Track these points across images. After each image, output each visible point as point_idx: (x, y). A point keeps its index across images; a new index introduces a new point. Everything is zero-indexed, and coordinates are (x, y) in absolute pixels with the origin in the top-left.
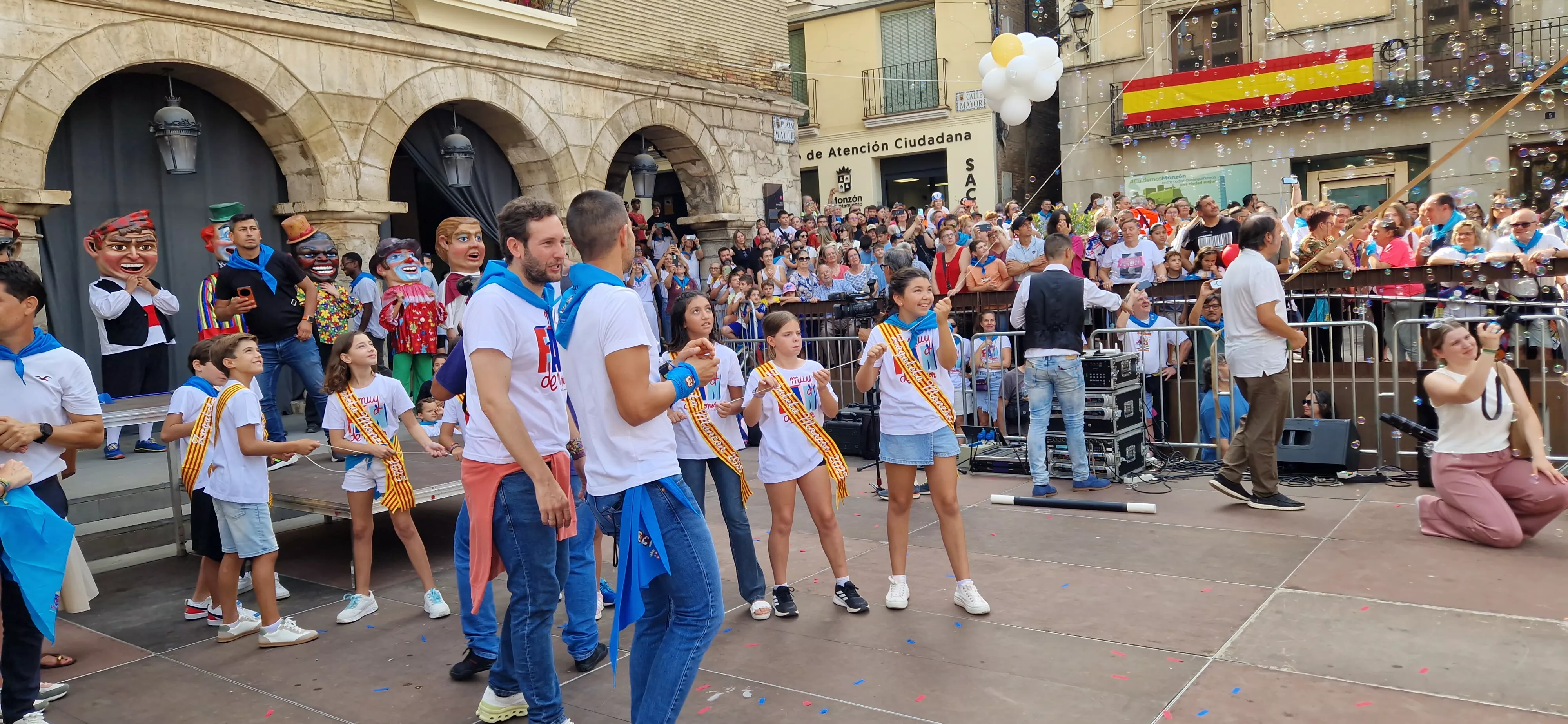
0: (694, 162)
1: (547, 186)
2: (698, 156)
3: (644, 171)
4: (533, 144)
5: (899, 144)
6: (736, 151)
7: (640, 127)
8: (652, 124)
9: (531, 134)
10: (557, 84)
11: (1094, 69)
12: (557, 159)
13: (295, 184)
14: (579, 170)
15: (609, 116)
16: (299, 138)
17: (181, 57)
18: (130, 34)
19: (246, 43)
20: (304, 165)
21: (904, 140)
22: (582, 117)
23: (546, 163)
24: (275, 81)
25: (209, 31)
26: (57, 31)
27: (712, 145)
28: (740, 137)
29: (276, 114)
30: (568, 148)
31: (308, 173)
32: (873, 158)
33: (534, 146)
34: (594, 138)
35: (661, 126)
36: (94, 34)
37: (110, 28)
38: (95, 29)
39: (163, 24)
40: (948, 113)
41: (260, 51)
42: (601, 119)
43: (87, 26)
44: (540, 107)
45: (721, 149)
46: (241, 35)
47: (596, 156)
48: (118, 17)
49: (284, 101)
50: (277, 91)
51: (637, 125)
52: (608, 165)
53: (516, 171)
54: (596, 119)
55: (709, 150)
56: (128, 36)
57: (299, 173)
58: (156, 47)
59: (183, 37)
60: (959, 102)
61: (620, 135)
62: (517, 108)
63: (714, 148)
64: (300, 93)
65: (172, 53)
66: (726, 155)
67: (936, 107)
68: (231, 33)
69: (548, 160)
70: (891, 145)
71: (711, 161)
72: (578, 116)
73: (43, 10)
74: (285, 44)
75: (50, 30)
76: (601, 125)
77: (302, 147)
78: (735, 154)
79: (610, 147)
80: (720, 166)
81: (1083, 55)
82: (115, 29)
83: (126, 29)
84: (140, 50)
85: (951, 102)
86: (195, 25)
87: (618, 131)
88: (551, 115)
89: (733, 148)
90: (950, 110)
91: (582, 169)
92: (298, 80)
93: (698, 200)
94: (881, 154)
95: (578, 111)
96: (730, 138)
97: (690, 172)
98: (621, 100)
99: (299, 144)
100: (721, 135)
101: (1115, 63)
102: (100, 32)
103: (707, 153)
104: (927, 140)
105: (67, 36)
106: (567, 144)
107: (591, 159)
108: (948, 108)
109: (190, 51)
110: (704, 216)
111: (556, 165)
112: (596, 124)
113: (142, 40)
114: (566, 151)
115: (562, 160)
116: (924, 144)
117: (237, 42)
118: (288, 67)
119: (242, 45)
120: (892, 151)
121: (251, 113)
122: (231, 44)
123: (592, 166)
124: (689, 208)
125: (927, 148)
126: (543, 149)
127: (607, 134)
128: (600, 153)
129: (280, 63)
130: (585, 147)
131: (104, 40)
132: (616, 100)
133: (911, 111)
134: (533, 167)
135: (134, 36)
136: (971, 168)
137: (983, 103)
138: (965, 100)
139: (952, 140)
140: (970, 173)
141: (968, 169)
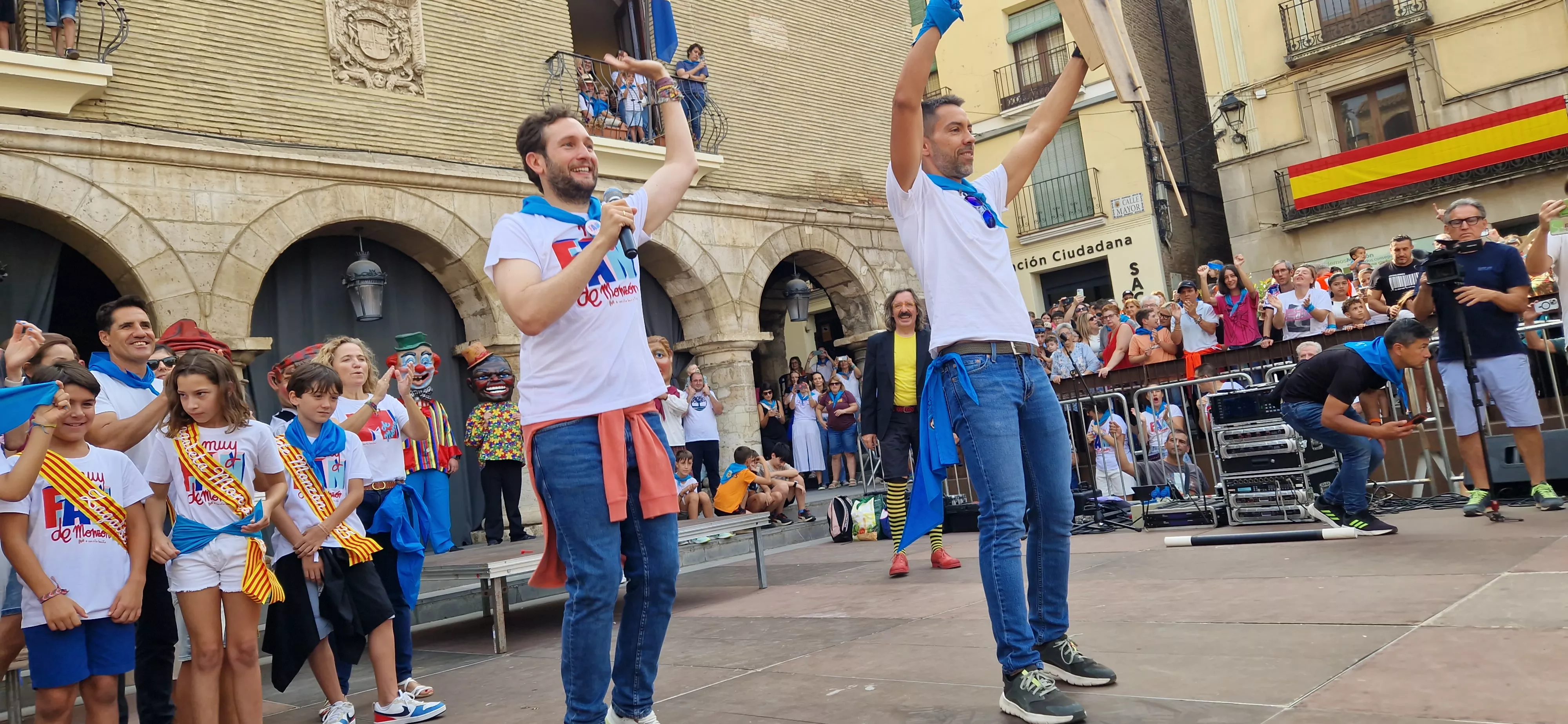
0: (846, 284)
1: (704, 314)
2: (850, 277)
3: (797, 295)
4: (688, 274)
5: (1057, 257)
6: (887, 270)
7: (790, 253)
8: (802, 249)
9: (685, 265)
10: (709, 217)
11: (1254, 160)
12: (712, 287)
13: (471, 325)
14: (733, 296)
15: (759, 245)
16: (473, 281)
17: (369, 215)
18: (325, 197)
19: (425, 199)
20: (478, 306)
21: (1061, 253)
22: (734, 247)
23: (702, 291)
24: (451, 231)
25: (392, 190)
26: (263, 199)
27: (862, 265)
28: (890, 256)
29: (453, 261)
30: (721, 276)
31: (482, 313)
32: (1032, 273)
33: (690, 277)
34: (746, 265)
35: (811, 251)
36: (294, 199)
37: (308, 194)
38: (295, 195)
39: (353, 187)
40: (1104, 220)
41: (438, 206)
42: (752, 247)
43: (287, 193)
44: (693, 240)
45: (871, 269)
46: (421, 192)
47: (748, 281)
48: (315, 183)
49: (459, 248)
50: (453, 240)
51: (787, 251)
52: (761, 290)
53: (674, 303)
54: (747, 248)
55: (859, 270)
56: (323, 199)
57: (475, 315)
58: (347, 207)
59: (371, 198)
60: (1115, 209)
61: (771, 261)
62: (671, 241)
63: (865, 268)
64: (473, 240)
65: (361, 212)
66: (877, 275)
67: (1092, 216)
68: (412, 191)
69: (703, 288)
70: (1050, 259)
71: (862, 280)
72: (730, 246)
73: (252, 182)
74: (459, 197)
75: (257, 198)
76: (752, 253)
77: (476, 289)
78: (886, 273)
79: (763, 273)
80: (872, 286)
81: (1241, 147)
82: (313, 194)
83: (322, 193)
84: (334, 211)
85: (1107, 209)
86: (381, 186)
87: (768, 257)
88: (704, 247)
89: (884, 267)
90: (1107, 217)
91: (736, 295)
92: (471, 229)
93: (853, 320)
94: (1039, 268)
95: (730, 241)
96: (880, 258)
97: (843, 294)
98: (771, 229)
99: (473, 287)
100: (871, 256)
101: (1277, 150)
102: (300, 197)
103: (859, 273)
104: (1086, 250)
105: (272, 202)
106: (720, 272)
107: (744, 285)
108: (1104, 216)
109: (377, 209)
110: (860, 335)
111: (711, 293)
112: (747, 253)
113: (335, 202)
114: (720, 279)
115: (716, 288)
116: (1083, 254)
117: (418, 199)
118: (463, 218)
119: (422, 201)
120: (1051, 265)
121: (432, 264)
122: (412, 201)
123: (745, 291)
124: (844, 329)
125: (1087, 257)
126: (697, 278)
127: (758, 260)
128: (752, 279)
129: (455, 215)
130: (739, 274)
131: (302, 203)
132: (766, 229)
133: (1066, 223)
134: (690, 297)
135: (329, 199)
136: (1137, 272)
137: (1141, 207)
138: (1121, 206)
139: (1112, 247)
140: (1135, 277)
141: (1133, 274)
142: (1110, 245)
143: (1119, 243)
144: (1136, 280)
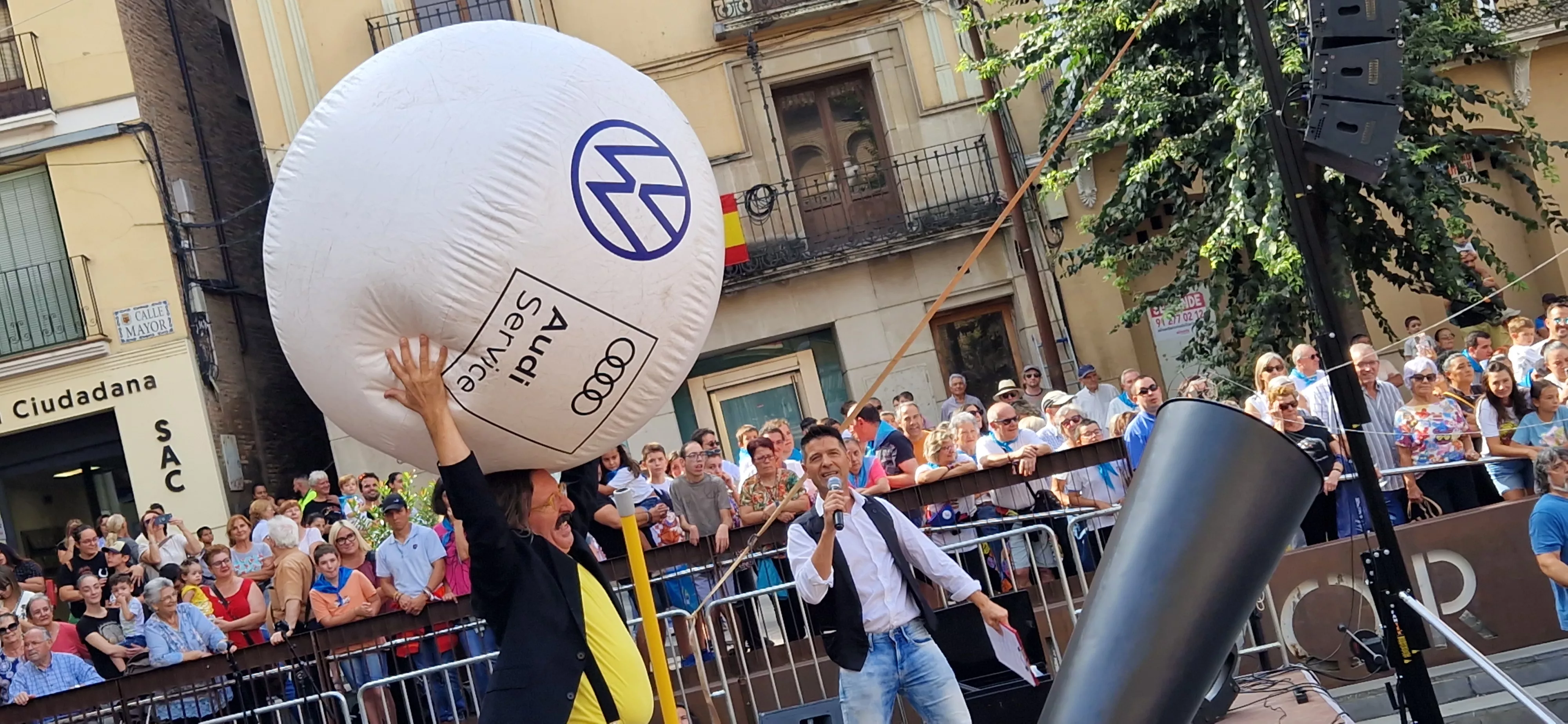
21: (29, 402)
40: (105, 347)
60: (123, 327)
67: (82, 339)
70: (8, 414)
85: (109, 327)
104: (74, 398)
108: (106, 339)
116: (70, 405)
120: (11, 425)
125: (78, 410)
133: (36, 350)
136: (166, 435)
137: (167, 324)
138: (133, 322)
139: (122, 394)
140: (166, 444)
141: (161, 439)
142: (118, 390)
143: (133, 385)
144: (167, 450)
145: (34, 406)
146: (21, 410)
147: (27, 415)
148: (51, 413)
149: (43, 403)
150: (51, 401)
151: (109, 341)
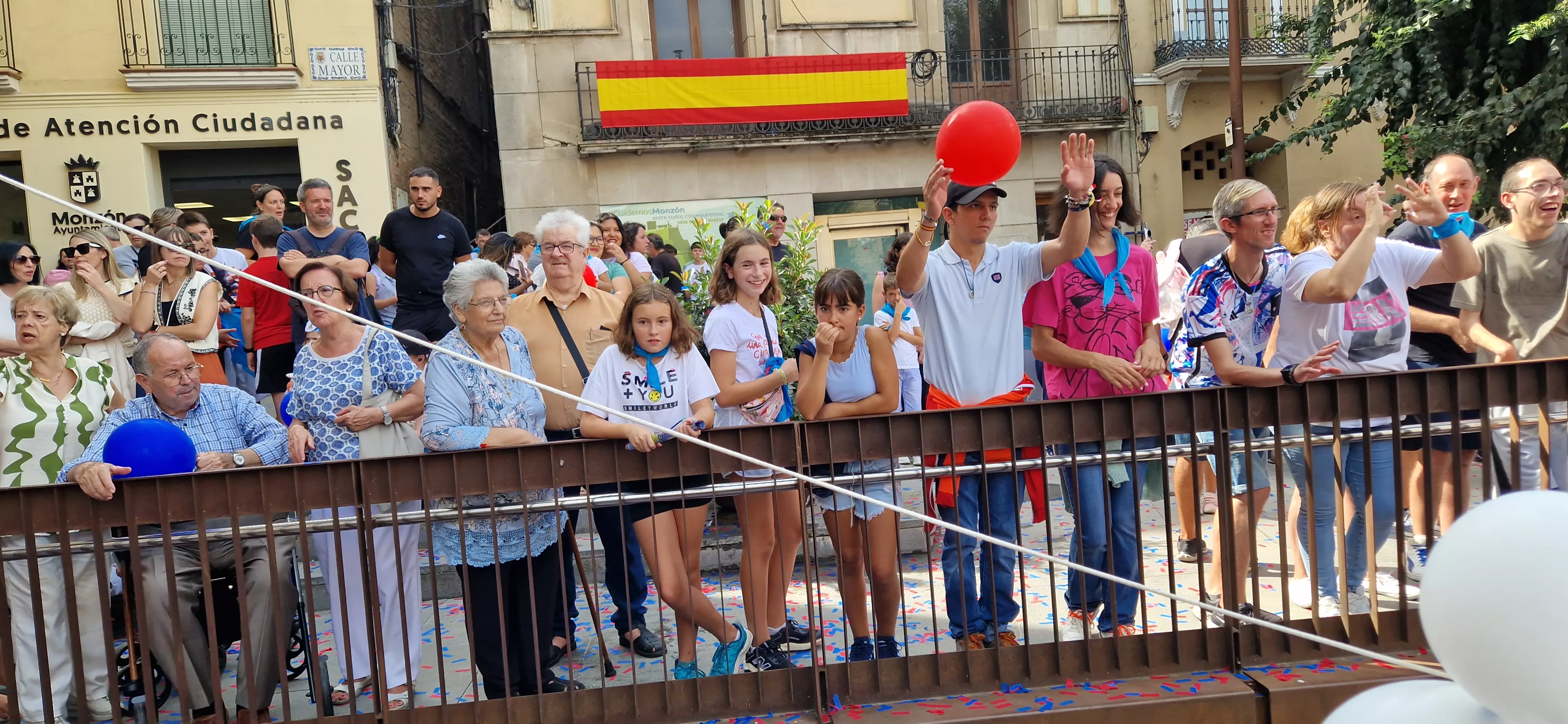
11: (543, 40)
21: (210, 119)
32: (146, 145)
40: (297, 78)
60: (316, 63)
67: (273, 66)
70: (185, 125)
81: (525, 16)
85: (302, 60)
94: (165, 138)
101: (576, 34)
104: (258, 123)
108: (298, 70)
116: (254, 128)
120: (189, 136)
125: (260, 135)
136: (348, 175)
137: (361, 70)
138: (327, 62)
139: (307, 127)
140: (345, 183)
141: (340, 178)
142: (304, 123)
143: (319, 122)
144: (346, 189)
145: (216, 121)
146: (201, 123)
147: (207, 130)
148: (232, 133)
149: (225, 121)
150: (234, 120)
151: (301, 74)
